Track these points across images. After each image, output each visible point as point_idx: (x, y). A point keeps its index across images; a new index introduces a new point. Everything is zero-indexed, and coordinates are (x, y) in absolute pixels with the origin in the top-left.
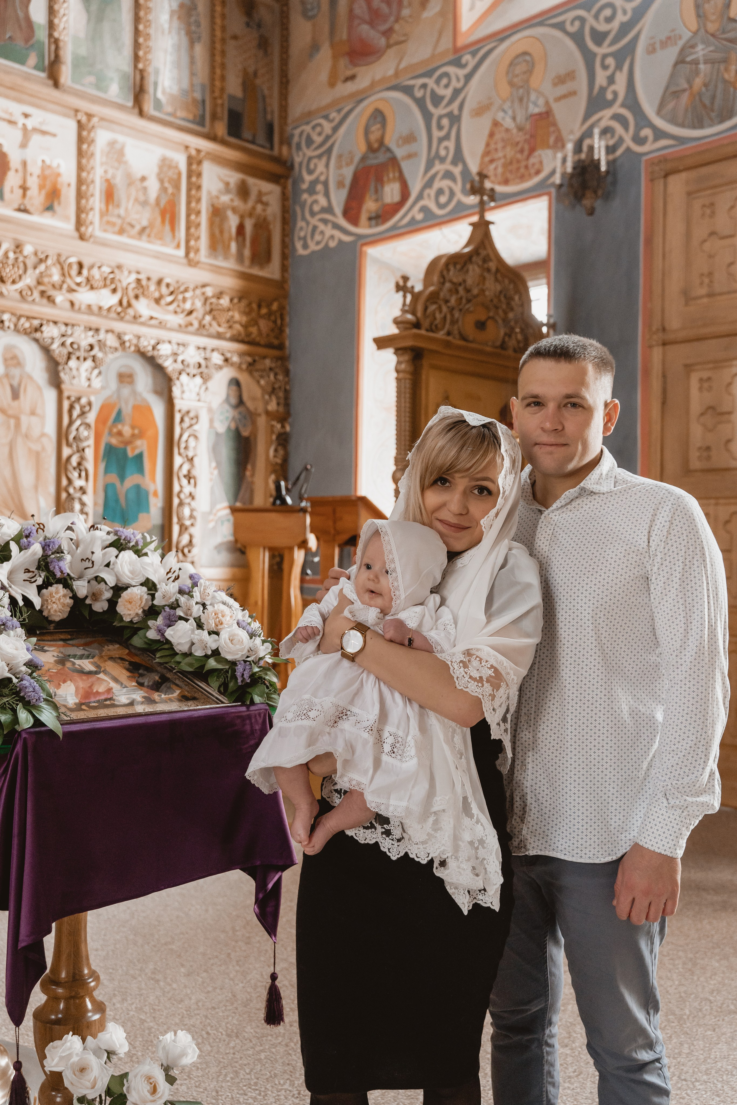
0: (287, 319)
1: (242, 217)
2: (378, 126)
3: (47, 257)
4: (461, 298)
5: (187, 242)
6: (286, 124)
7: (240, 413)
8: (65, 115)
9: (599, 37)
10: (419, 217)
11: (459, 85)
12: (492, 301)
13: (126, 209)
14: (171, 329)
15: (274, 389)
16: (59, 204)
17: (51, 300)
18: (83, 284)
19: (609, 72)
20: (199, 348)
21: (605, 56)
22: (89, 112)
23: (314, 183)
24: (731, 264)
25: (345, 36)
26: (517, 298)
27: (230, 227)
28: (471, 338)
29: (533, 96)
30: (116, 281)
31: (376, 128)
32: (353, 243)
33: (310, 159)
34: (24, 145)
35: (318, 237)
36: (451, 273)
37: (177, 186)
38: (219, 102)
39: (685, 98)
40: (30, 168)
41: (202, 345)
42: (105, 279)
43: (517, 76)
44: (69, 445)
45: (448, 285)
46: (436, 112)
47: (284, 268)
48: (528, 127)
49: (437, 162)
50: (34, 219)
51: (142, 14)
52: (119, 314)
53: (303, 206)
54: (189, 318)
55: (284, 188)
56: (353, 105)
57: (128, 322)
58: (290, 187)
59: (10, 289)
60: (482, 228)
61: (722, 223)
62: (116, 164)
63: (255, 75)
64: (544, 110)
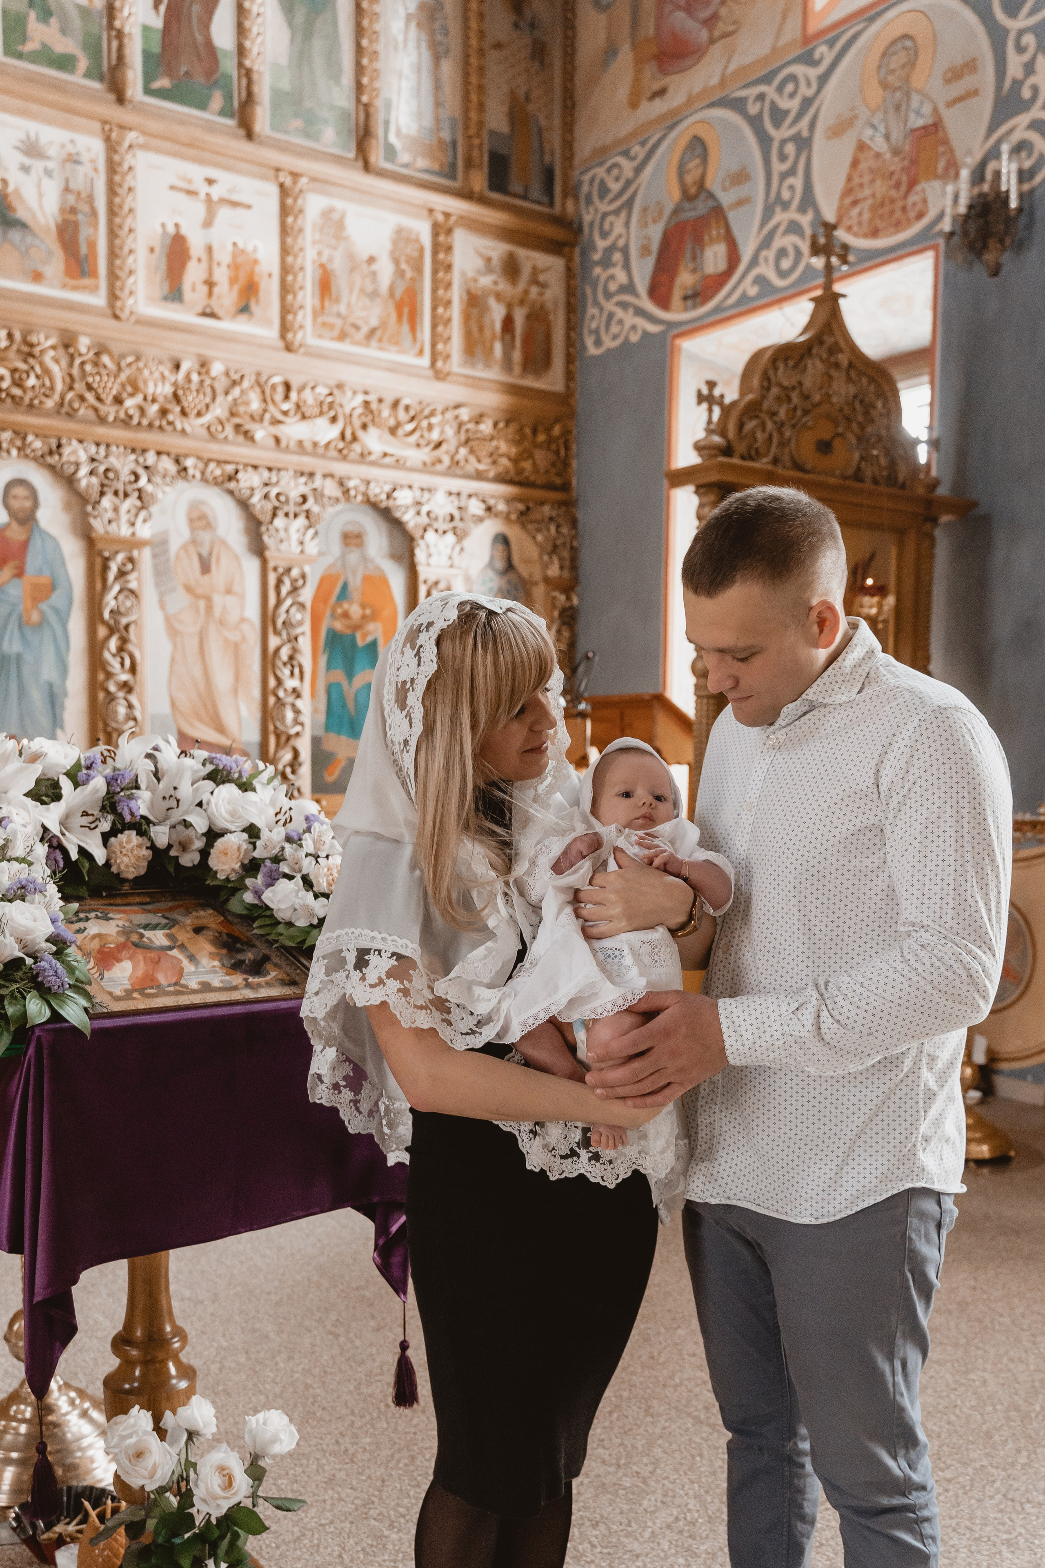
0: (574, 447)
1: (510, 306)
2: (697, 161)
3: (242, 377)
4: (795, 409)
5: (434, 345)
6: (571, 167)
7: (509, 582)
8: (264, 178)
10: (753, 291)
11: (809, 93)
12: (841, 410)
13: (349, 305)
14: (413, 470)
15: (555, 547)
16: (257, 302)
17: (248, 436)
18: (292, 413)
19: (1027, 57)
20: (450, 494)
21: (1021, 33)
22: (295, 170)
23: (610, 251)
25: (652, 32)
26: (879, 404)
27: (493, 322)
28: (809, 466)
29: (915, 100)
30: (336, 406)
31: (693, 164)
32: (662, 335)
33: (605, 215)
34: (208, 223)
35: (614, 329)
36: (780, 373)
37: (419, 270)
38: (476, 142)
40: (217, 255)
41: (455, 490)
42: (321, 403)
43: (892, 72)
44: (277, 633)
45: (774, 390)
47: (570, 376)
48: (907, 148)
49: (778, 209)
50: (225, 325)
51: (365, 23)
52: (340, 451)
53: (595, 284)
54: (437, 453)
55: (569, 260)
56: (662, 133)
57: (353, 462)
58: (577, 258)
59: (194, 425)
60: (828, 304)
62: (333, 242)
63: (527, 99)
64: (930, 121)
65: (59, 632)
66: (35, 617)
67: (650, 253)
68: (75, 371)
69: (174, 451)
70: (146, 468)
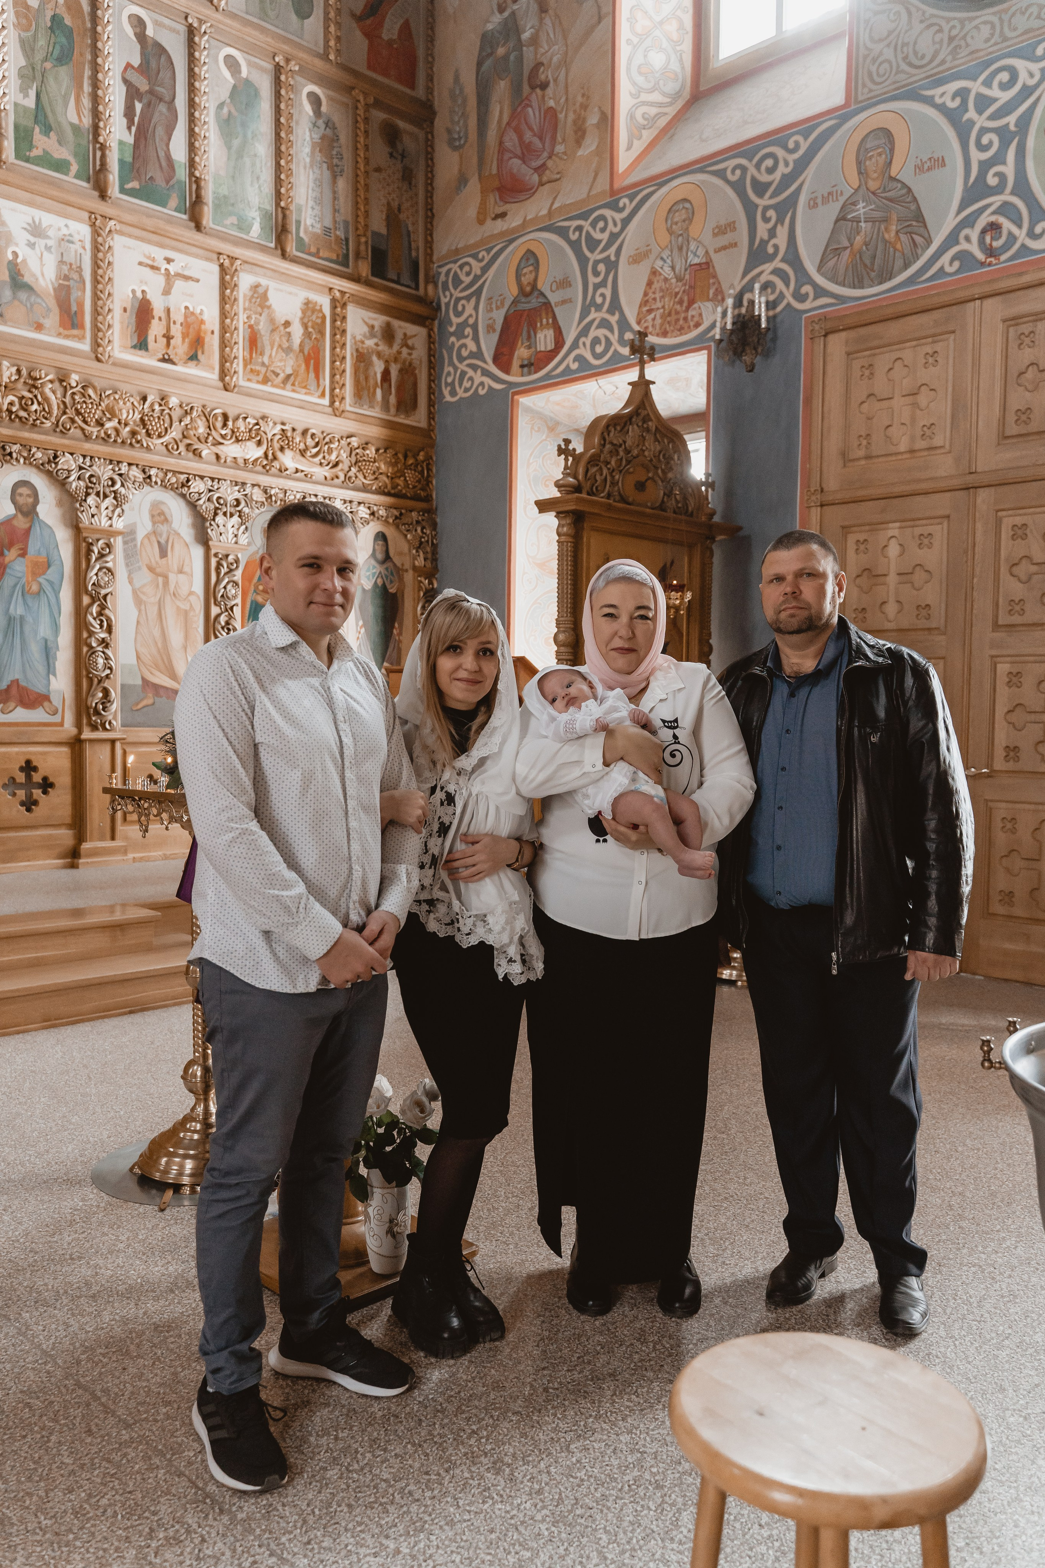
0: (434, 470)
1: (387, 362)
2: (531, 268)
3: (192, 408)
4: (621, 460)
5: (332, 390)
6: (432, 262)
7: (387, 569)
8: (208, 259)
9: (760, 188)
10: (574, 366)
11: (616, 230)
12: (651, 460)
13: (270, 356)
14: (318, 482)
15: (421, 543)
16: (203, 352)
17: (197, 453)
18: (229, 437)
19: (770, 225)
20: (345, 502)
21: (766, 208)
22: (231, 255)
23: (462, 326)
24: (888, 427)
25: (494, 171)
26: (676, 457)
27: (375, 374)
28: (631, 499)
29: (692, 247)
30: (261, 433)
31: (528, 270)
32: (505, 392)
33: (458, 300)
34: (167, 292)
35: (466, 384)
36: (612, 434)
37: (322, 333)
38: (363, 240)
39: (846, 256)
40: (173, 316)
42: (250, 430)
43: (676, 223)
44: (217, 603)
45: (608, 446)
46: (593, 257)
47: (431, 416)
48: (687, 277)
49: (593, 309)
50: (179, 369)
51: (283, 148)
52: (264, 467)
53: (450, 349)
54: (334, 470)
55: (432, 329)
56: (503, 245)
57: (274, 475)
58: (436, 330)
59: (156, 443)
60: (642, 387)
61: (880, 385)
62: (259, 309)
63: (399, 210)
64: (704, 260)
65: (53, 600)
66: (35, 588)
67: (494, 331)
68: (68, 400)
69: (141, 463)
70: (120, 475)
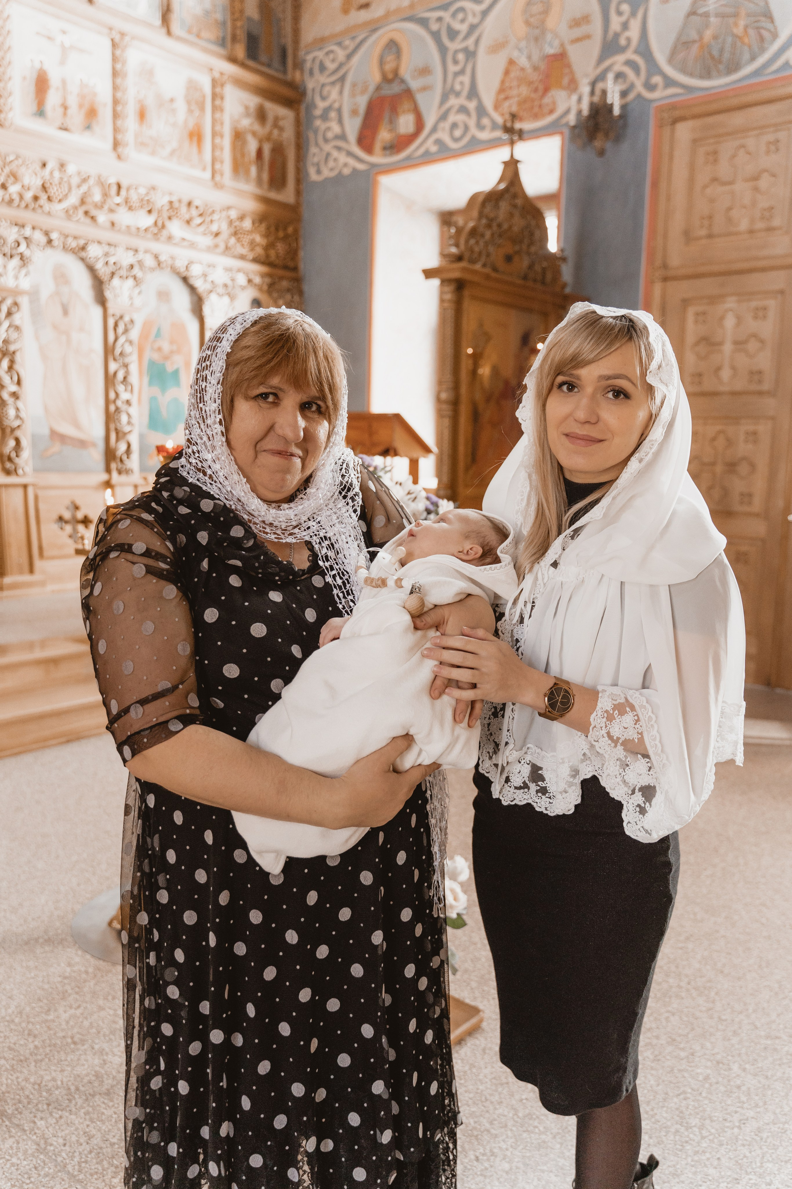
0: (300, 243)
1: (261, 141)
2: (393, 57)
3: (89, 176)
4: (494, 233)
6: (298, 48)
8: (100, 33)
10: (434, 149)
11: (476, 21)
12: (517, 235)
13: (158, 130)
14: (201, 250)
16: (97, 122)
17: (94, 219)
18: (122, 205)
19: (624, 18)
20: (225, 269)
21: (620, 3)
22: (122, 30)
23: (327, 110)
24: (730, 209)
26: (537, 233)
27: (250, 152)
28: (501, 270)
29: (549, 36)
30: (151, 203)
31: (390, 58)
32: (368, 172)
33: (323, 85)
34: (63, 62)
35: (331, 164)
36: (487, 209)
37: (202, 109)
38: (239, 24)
39: (695, 48)
40: (69, 87)
41: (228, 266)
42: (142, 200)
43: (533, 16)
44: (115, 360)
45: (484, 221)
47: (298, 193)
48: (543, 67)
49: (452, 96)
50: (75, 138)
52: (154, 234)
53: (316, 131)
54: (216, 240)
55: (297, 113)
56: (367, 34)
57: (164, 243)
58: (303, 112)
59: (58, 208)
60: (512, 165)
61: (724, 169)
62: (147, 85)
64: (559, 51)
69: (44, 227)
